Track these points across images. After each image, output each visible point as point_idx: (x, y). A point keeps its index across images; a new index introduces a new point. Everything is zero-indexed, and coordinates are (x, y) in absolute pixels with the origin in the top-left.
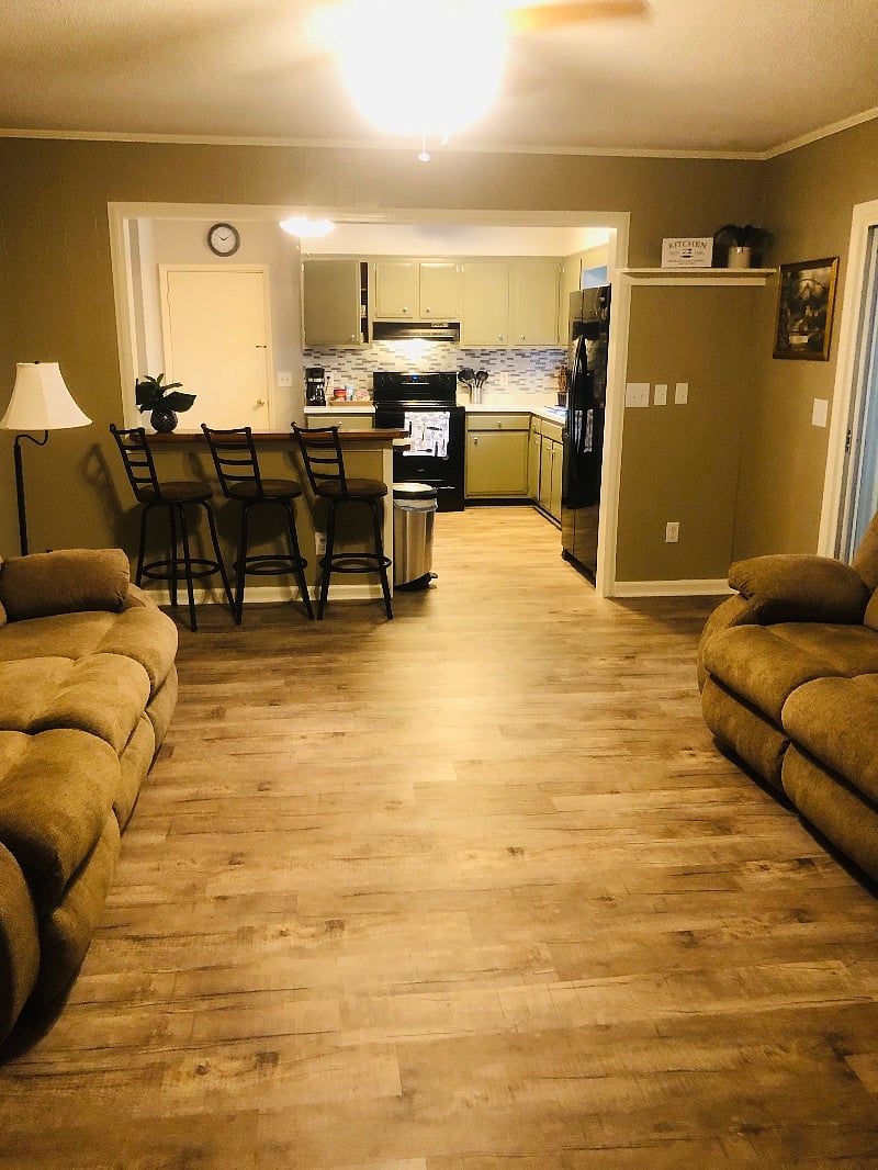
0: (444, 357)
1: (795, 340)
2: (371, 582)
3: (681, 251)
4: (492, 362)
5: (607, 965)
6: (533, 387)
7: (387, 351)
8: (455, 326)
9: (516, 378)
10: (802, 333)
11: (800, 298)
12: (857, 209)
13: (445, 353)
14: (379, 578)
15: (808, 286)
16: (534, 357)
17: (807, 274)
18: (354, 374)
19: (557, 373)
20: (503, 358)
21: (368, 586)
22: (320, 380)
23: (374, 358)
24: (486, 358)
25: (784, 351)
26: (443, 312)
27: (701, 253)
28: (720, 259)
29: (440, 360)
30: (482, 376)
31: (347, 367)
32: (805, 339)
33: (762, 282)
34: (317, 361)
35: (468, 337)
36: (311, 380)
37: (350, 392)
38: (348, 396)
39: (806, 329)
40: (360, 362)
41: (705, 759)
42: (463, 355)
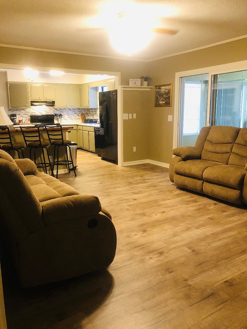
0: (49, 111)
1: (161, 102)
2: (64, 168)
3: (134, 82)
4: (63, 112)
5: (202, 225)
6: (74, 118)
7: (33, 109)
8: (53, 102)
9: (69, 116)
10: (163, 101)
11: (162, 93)
12: (176, 73)
13: (50, 110)
14: (66, 167)
15: (164, 90)
16: (73, 111)
17: (163, 88)
18: (23, 115)
19: (80, 115)
20: (66, 111)
21: (63, 170)
22: (15, 118)
23: (29, 111)
24: (61, 111)
25: (157, 105)
26: (50, 99)
27: (138, 83)
28: (142, 84)
29: (48, 112)
30: (60, 115)
31: (22, 114)
32: (164, 102)
33: (149, 90)
34: (13, 112)
35: (57, 105)
36: (12, 118)
37: (24, 121)
38: (23, 122)
39: (164, 100)
40: (26, 112)
41: (179, 192)
42: (55, 110)
